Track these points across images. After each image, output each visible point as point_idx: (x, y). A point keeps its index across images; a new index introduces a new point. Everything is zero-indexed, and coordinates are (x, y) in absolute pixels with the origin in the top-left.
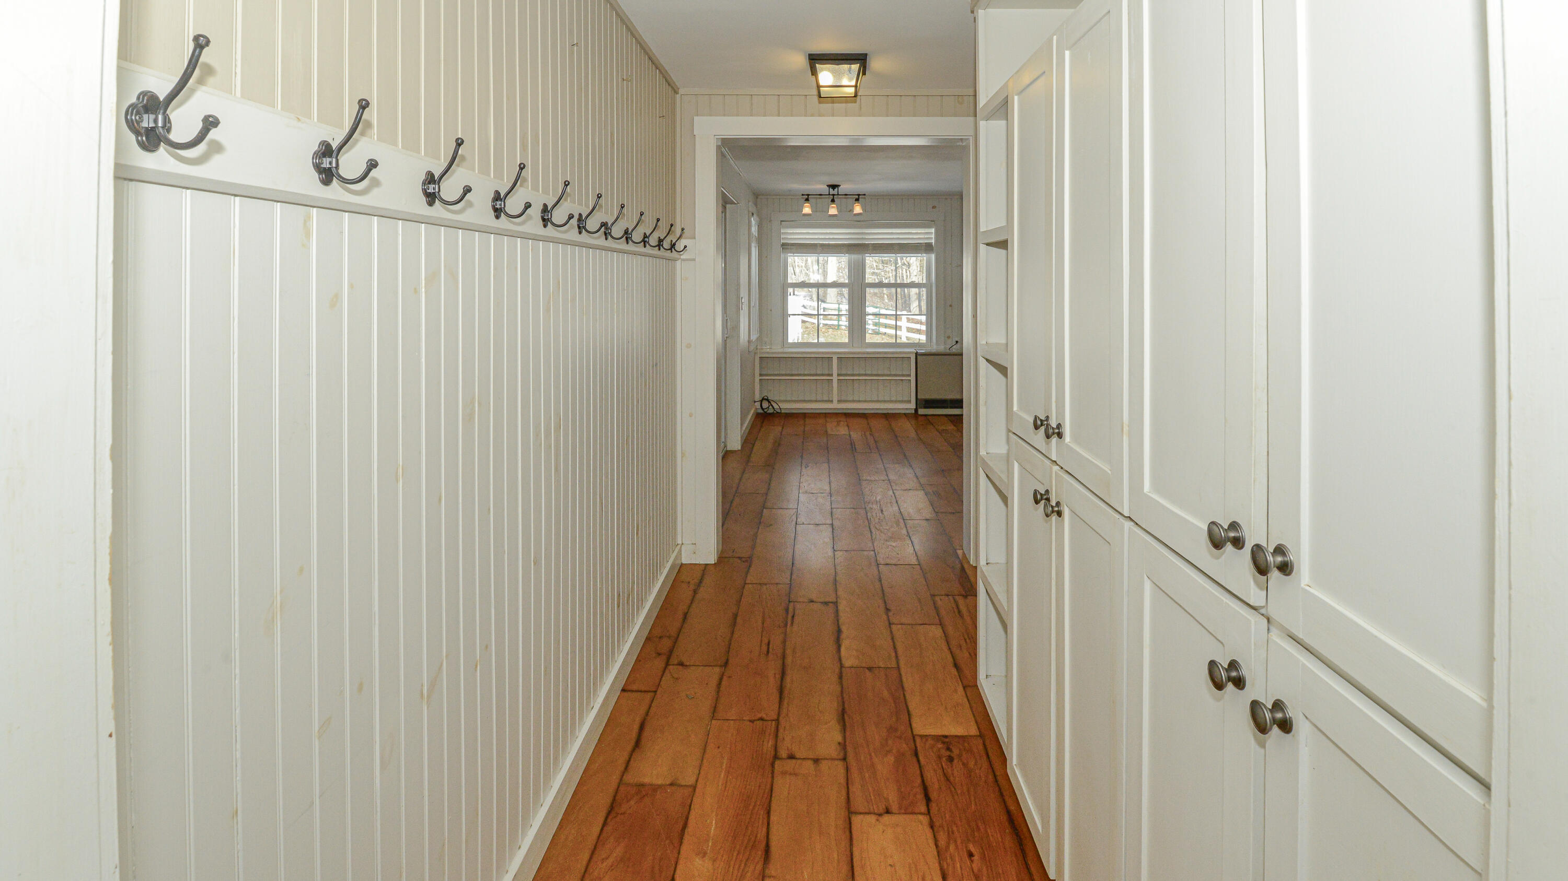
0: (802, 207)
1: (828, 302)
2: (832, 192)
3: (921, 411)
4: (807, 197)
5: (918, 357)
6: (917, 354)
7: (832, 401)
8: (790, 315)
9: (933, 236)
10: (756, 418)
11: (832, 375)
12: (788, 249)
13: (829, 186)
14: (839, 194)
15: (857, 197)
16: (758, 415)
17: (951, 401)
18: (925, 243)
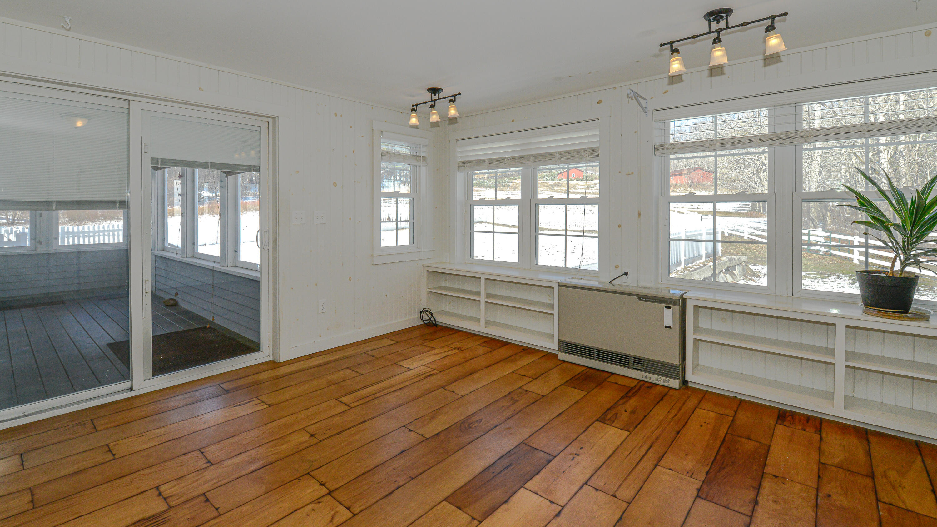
2: (433, 97)
3: (561, 356)
4: (415, 107)
6: (559, 284)
9: (599, 139)
13: (429, 91)
14: (440, 98)
15: (453, 98)
17: (599, 351)
18: (589, 148)
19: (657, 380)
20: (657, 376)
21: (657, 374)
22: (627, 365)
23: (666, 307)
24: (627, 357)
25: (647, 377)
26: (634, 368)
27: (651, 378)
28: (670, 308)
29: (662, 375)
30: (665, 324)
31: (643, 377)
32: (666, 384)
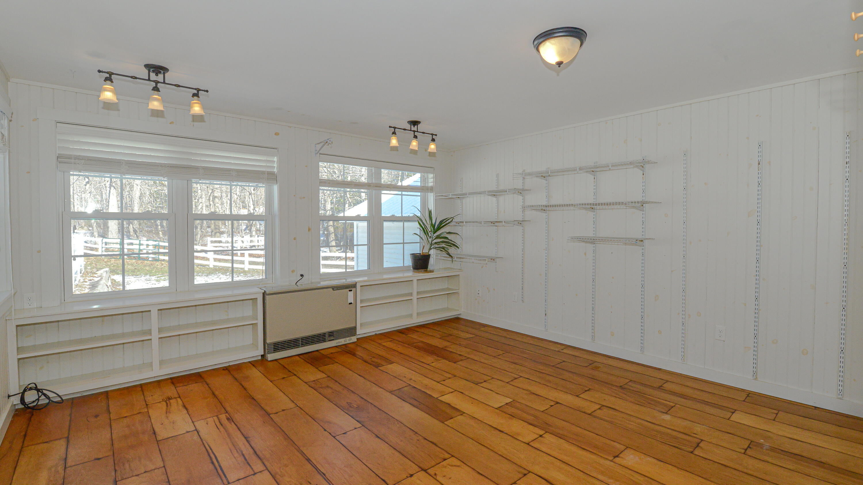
0: (101, 90)
1: (109, 237)
2: (153, 76)
3: (271, 357)
4: (108, 75)
5: (267, 297)
6: (264, 294)
7: (151, 365)
8: (75, 257)
9: (275, 165)
10: (15, 416)
11: (149, 332)
12: (71, 163)
13: (148, 67)
14: (166, 82)
15: (196, 92)
16: (17, 414)
17: (303, 339)
18: (267, 171)
19: (345, 341)
20: (344, 339)
21: (344, 338)
22: (324, 341)
23: (350, 291)
24: (324, 334)
25: (339, 342)
26: (329, 341)
27: (341, 342)
28: (351, 290)
29: (346, 337)
30: (349, 302)
31: (337, 343)
32: (351, 341)
